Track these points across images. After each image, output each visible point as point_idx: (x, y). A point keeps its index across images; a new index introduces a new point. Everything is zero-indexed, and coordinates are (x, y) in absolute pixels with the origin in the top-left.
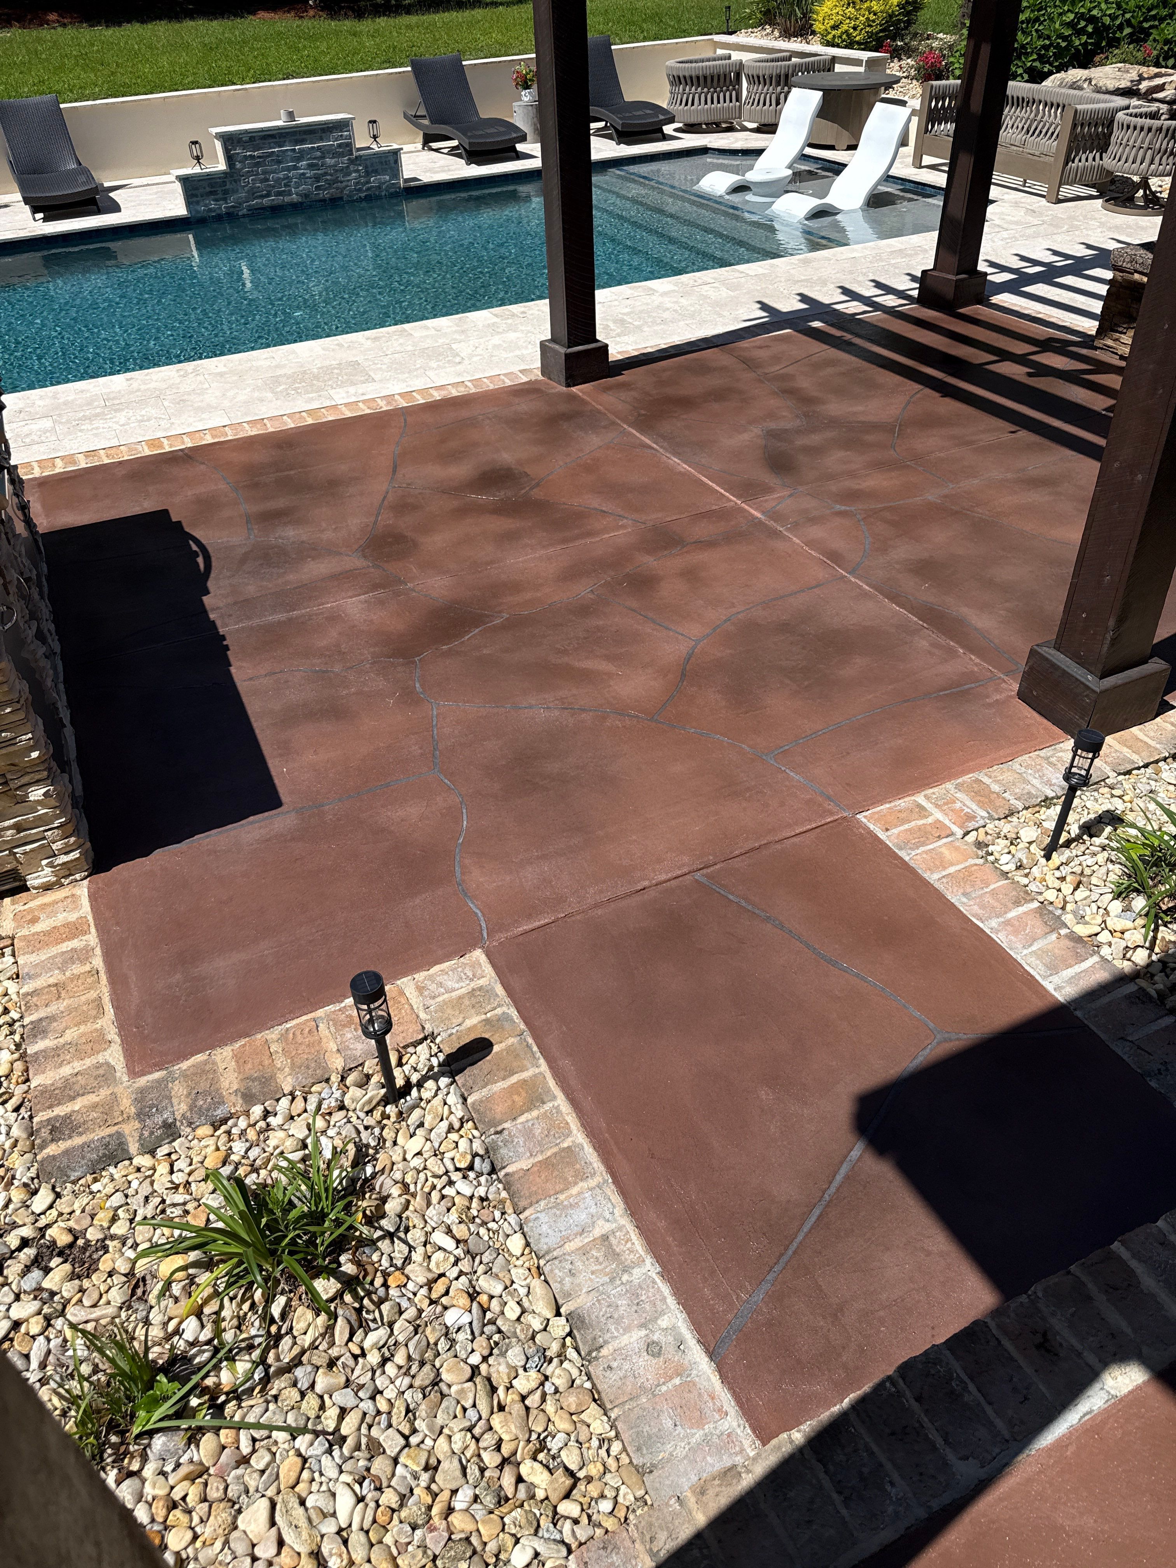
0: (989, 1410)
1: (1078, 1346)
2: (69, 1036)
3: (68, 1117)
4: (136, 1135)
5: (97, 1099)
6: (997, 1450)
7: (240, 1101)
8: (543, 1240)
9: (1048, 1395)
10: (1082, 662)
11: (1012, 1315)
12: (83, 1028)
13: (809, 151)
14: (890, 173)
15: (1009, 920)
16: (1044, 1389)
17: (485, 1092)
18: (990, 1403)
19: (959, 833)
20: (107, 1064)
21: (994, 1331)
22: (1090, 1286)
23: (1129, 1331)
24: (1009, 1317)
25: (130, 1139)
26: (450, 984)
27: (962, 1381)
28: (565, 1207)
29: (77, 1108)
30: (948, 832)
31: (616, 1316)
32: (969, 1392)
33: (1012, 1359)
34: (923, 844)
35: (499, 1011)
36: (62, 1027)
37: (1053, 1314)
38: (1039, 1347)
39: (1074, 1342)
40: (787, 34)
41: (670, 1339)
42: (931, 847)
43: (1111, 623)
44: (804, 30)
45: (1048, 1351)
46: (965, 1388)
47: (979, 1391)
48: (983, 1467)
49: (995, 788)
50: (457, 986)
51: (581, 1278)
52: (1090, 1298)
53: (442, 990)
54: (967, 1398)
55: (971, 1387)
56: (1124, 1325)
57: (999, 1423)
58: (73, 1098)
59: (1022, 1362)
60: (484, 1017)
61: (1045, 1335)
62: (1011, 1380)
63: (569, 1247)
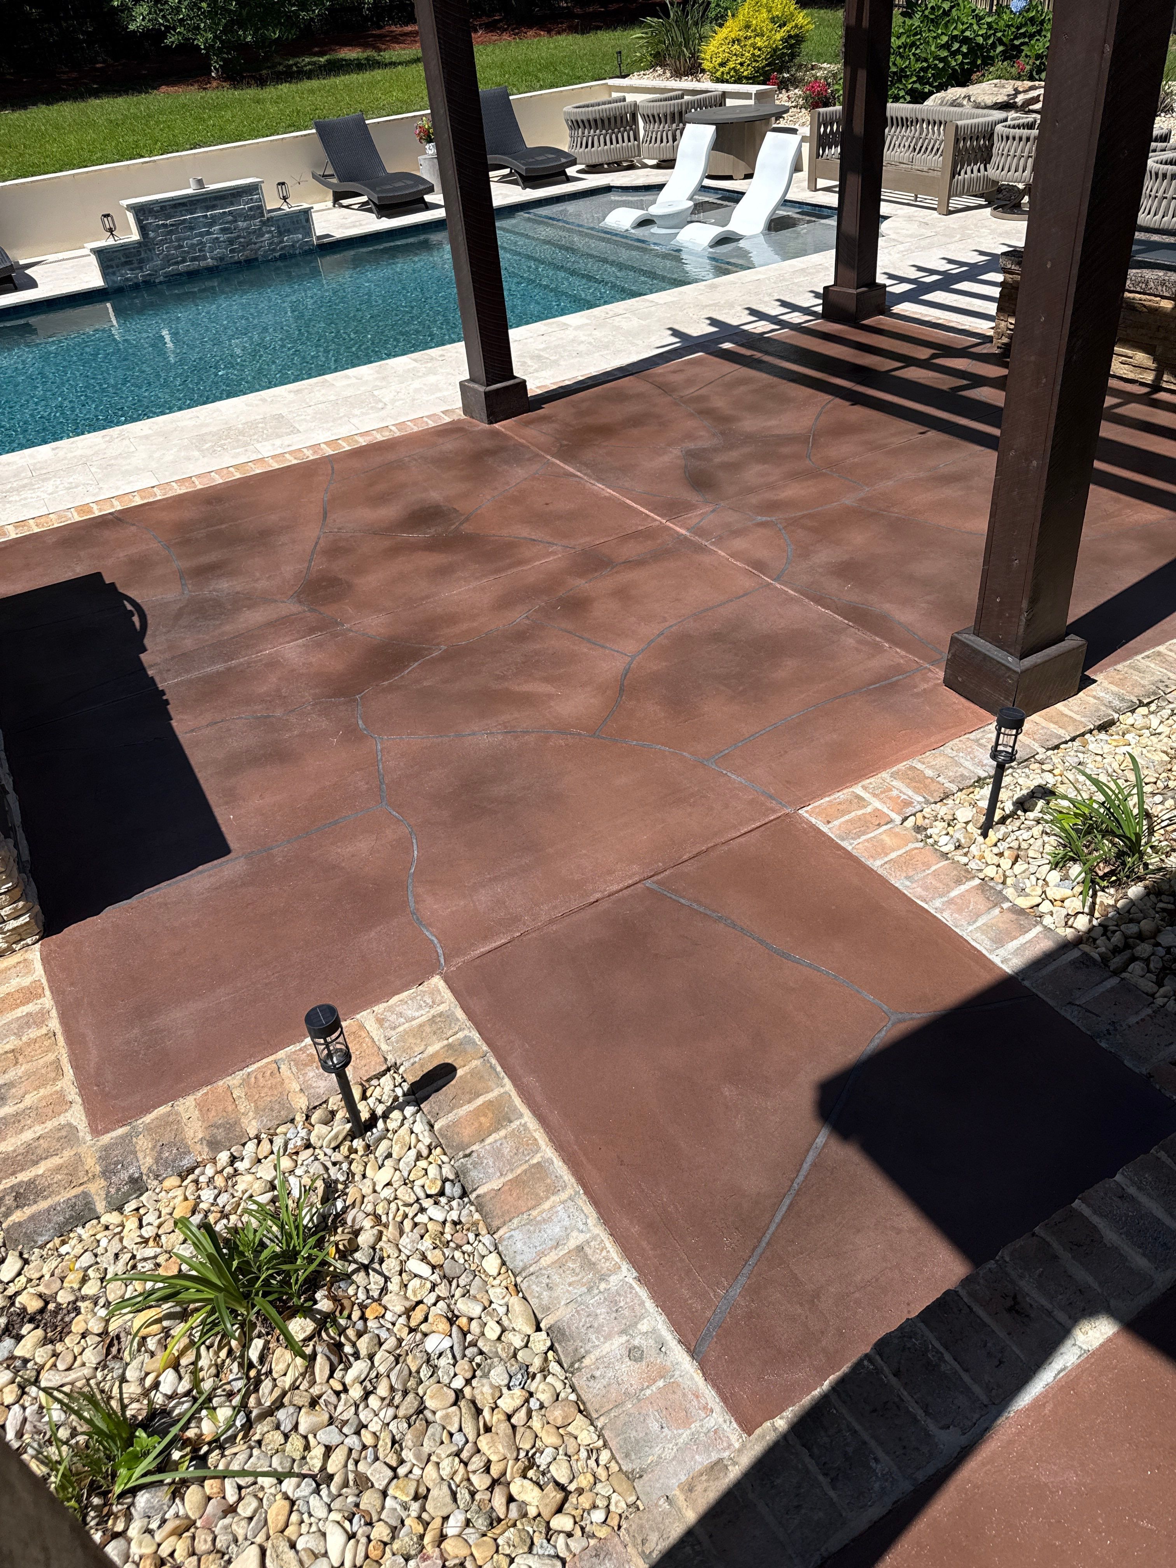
0: (966, 1377)
1: (1049, 1306)
2: (28, 1101)
3: (32, 1182)
4: (103, 1193)
5: (61, 1161)
6: (977, 1416)
7: (206, 1149)
8: (519, 1257)
9: (1022, 1356)
10: (1001, 645)
11: (981, 1281)
12: (42, 1092)
13: (708, 182)
14: (788, 197)
15: (952, 899)
16: (1018, 1352)
17: (451, 1117)
18: (966, 1370)
19: (898, 819)
20: (70, 1125)
21: (966, 1300)
22: (1055, 1245)
23: (1096, 1286)
24: (979, 1284)
25: (96, 1198)
26: (410, 1013)
27: (938, 1352)
28: (539, 1223)
29: (40, 1172)
30: (887, 819)
31: (596, 1325)
32: (945, 1361)
33: (985, 1325)
34: (864, 833)
35: (460, 1035)
36: (21, 1092)
37: (1021, 1277)
38: (1010, 1310)
39: (1044, 1302)
40: (678, 74)
41: (651, 1342)
42: (872, 835)
43: (1025, 605)
44: (694, 69)
45: (1017, 1312)
46: (941, 1358)
47: (955, 1360)
48: (964, 1434)
49: (929, 773)
50: (417, 1014)
51: (558, 1291)
52: (1055, 1257)
53: (403, 1020)
54: (943, 1367)
55: (947, 1357)
56: (1090, 1280)
57: (977, 1389)
58: (35, 1163)
59: (994, 1326)
60: (446, 1042)
61: (1015, 1298)
62: (985, 1346)
63: (545, 1261)
